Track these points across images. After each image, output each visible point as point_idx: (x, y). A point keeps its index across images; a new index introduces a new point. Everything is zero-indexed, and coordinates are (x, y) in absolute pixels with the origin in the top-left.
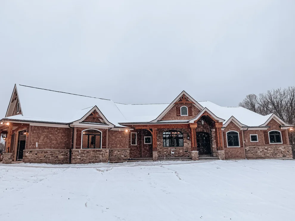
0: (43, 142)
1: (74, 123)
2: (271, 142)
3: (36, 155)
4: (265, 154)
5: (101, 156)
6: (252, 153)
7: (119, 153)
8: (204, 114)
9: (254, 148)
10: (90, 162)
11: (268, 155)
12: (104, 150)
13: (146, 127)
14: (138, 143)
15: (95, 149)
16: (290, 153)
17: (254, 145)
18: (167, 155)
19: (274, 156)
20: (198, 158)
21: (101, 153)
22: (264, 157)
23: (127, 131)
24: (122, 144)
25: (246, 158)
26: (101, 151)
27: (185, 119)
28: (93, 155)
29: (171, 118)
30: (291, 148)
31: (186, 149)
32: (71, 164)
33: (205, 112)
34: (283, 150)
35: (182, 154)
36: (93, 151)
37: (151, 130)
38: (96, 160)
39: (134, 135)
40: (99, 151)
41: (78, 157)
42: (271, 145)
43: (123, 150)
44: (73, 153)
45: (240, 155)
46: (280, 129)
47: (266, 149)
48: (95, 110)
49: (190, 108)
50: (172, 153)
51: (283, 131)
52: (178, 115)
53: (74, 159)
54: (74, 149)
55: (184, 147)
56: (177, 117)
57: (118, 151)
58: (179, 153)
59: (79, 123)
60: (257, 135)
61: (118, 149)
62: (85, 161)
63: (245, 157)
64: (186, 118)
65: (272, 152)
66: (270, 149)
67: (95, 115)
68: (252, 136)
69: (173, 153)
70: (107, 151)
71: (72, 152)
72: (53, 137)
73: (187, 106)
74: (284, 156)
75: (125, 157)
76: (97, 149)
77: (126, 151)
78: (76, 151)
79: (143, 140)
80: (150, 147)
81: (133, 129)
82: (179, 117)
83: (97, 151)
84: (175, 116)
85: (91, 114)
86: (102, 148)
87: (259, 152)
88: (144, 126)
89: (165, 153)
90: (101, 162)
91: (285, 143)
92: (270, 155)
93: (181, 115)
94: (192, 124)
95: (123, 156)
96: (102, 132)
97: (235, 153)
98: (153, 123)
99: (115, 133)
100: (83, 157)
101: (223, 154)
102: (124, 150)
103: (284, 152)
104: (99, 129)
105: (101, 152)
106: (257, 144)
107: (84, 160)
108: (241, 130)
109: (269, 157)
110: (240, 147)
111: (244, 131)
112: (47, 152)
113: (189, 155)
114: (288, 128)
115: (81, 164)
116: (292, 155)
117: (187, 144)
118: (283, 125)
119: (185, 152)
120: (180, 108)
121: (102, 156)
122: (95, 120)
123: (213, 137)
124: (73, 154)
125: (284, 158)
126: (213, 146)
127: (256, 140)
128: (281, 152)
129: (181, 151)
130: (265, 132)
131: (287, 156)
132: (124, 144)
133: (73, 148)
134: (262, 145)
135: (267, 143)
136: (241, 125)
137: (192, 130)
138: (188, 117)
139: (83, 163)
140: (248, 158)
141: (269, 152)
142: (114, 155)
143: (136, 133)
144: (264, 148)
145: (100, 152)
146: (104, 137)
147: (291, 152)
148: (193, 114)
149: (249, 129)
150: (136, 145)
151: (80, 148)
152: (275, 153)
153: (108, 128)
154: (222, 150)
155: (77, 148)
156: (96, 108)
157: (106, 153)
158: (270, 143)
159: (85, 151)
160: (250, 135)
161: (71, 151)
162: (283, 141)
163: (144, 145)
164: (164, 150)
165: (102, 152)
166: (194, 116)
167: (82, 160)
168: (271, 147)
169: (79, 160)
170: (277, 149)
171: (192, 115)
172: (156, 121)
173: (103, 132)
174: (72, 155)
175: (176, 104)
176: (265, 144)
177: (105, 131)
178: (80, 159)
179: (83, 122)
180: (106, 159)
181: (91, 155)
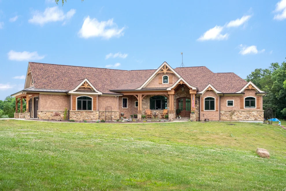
0: (49, 105)
2: (245, 107)
3: (45, 114)
4: (238, 118)
10: (83, 120)
12: (94, 112)
13: (133, 94)
14: (129, 106)
16: (261, 117)
17: (229, 110)
21: (92, 114)
24: (112, 107)
28: (86, 115)
30: (263, 113)
34: (255, 114)
36: (86, 112)
40: (91, 112)
41: (74, 116)
42: (245, 109)
45: (215, 118)
47: (240, 113)
48: (86, 81)
51: (259, 97)
52: (160, 83)
53: (72, 117)
55: (168, 110)
56: (159, 85)
59: (74, 91)
60: (233, 100)
63: (219, 120)
65: (245, 116)
66: (243, 113)
67: (86, 85)
68: (228, 102)
72: (56, 102)
73: (168, 75)
74: (255, 120)
75: (115, 117)
78: (73, 112)
79: (134, 104)
82: (161, 85)
83: (89, 112)
84: (157, 84)
86: (93, 110)
90: (92, 120)
91: (258, 108)
92: (243, 118)
93: (163, 83)
94: (169, 91)
95: (113, 117)
96: (92, 98)
97: (211, 116)
98: (138, 90)
100: (78, 116)
102: (114, 112)
103: (256, 116)
104: (90, 96)
106: (232, 109)
107: (79, 118)
108: (218, 96)
109: (241, 120)
110: (215, 111)
112: (53, 112)
118: (259, 92)
120: (162, 77)
121: (93, 116)
127: (232, 105)
128: (254, 116)
130: (241, 98)
131: (259, 120)
132: (114, 107)
133: (70, 109)
134: (237, 110)
135: (242, 108)
136: (217, 92)
141: (242, 115)
143: (127, 98)
147: (263, 116)
148: (173, 82)
150: (127, 108)
151: (75, 110)
152: (248, 117)
153: (97, 95)
155: (73, 110)
157: (97, 113)
159: (80, 112)
160: (227, 100)
161: (69, 112)
163: (135, 108)
170: (250, 113)
172: (140, 89)
174: (70, 114)
176: (239, 109)
177: (95, 97)
178: (76, 117)
179: (76, 90)
181: (84, 115)
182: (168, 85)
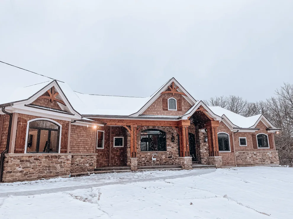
1: (14, 104)
2: (259, 146)
4: (254, 161)
5: (59, 165)
6: (242, 160)
7: (82, 160)
8: (199, 109)
9: (244, 153)
10: (39, 178)
11: (257, 161)
12: (63, 155)
13: (122, 123)
14: (106, 146)
15: (50, 154)
16: (276, 159)
17: (242, 150)
18: (146, 162)
19: (262, 163)
20: (191, 167)
22: (253, 164)
23: (95, 127)
24: (87, 147)
25: (237, 166)
26: (59, 157)
27: (172, 115)
28: (46, 165)
29: (156, 113)
30: (277, 153)
31: (169, 154)
32: (3, 182)
33: (200, 106)
34: (270, 156)
35: (164, 161)
36: (46, 157)
37: (129, 127)
38: (51, 172)
39: (101, 135)
40: (56, 157)
41: (17, 168)
42: (260, 150)
43: (88, 156)
44: (7, 162)
45: (231, 162)
46: (267, 132)
47: (255, 155)
48: (54, 87)
49: (179, 102)
50: (153, 159)
51: (270, 135)
52: (165, 109)
53: (11, 172)
54: (12, 154)
55: (168, 152)
56: (164, 111)
57: (81, 158)
58: (161, 160)
59: (25, 105)
60: (246, 138)
61: (82, 154)
62: (31, 176)
63: (236, 164)
64: (174, 113)
65: (261, 158)
66: (258, 154)
67: (53, 96)
68: (241, 140)
69: (155, 159)
70: (68, 158)
71: (6, 160)
73: (175, 98)
74: (272, 163)
75: (91, 166)
76: (54, 154)
77: (92, 158)
78: (14, 158)
79: (112, 141)
80: (122, 151)
81: (103, 125)
82: (166, 111)
83: (52, 157)
84: (161, 109)
85: (47, 94)
86: (61, 152)
87: (248, 158)
88: (119, 121)
89: (144, 159)
90: (58, 176)
91: (272, 148)
92: (259, 161)
93: (169, 110)
94: (184, 121)
95: (88, 165)
96: (61, 126)
97: (226, 159)
98: (132, 117)
99: (78, 130)
100: (28, 167)
101: (220, 161)
102: (90, 155)
103: (271, 158)
104: (58, 121)
105: (59, 159)
106: (245, 149)
107: (30, 174)
108: (232, 132)
109: (257, 164)
110: (230, 152)
111: (234, 133)
113: (173, 162)
114: (275, 131)
115: (24, 182)
116: (279, 161)
117: (172, 148)
118: (271, 127)
119: (169, 158)
120: (167, 100)
121: (61, 166)
122: (52, 104)
123: (200, 140)
124: (10, 163)
125: (271, 165)
126: (201, 151)
127: (244, 144)
128: (269, 158)
129: (164, 157)
130: (253, 135)
131: (275, 163)
132: (89, 147)
133: (8, 152)
134: (250, 150)
135: (255, 147)
136: (233, 126)
137: (184, 129)
138: (177, 112)
139: (27, 180)
140: (239, 165)
141: (258, 158)
142: (75, 164)
143: (104, 131)
144: (253, 154)
145: (57, 159)
146: (65, 134)
147: (277, 157)
148: (183, 109)
149: (240, 131)
150: (103, 148)
151: (22, 152)
152: (264, 159)
153: (70, 120)
154: (218, 156)
155: (15, 152)
156: (54, 84)
157: (67, 160)
158: (258, 148)
159: (33, 158)
160: (239, 138)
161: (4, 157)
162: (270, 146)
163: (113, 149)
164: (142, 156)
165: (61, 159)
166: (184, 111)
167: (25, 175)
168: (260, 152)
169: (19, 174)
170: (266, 155)
171: (181, 110)
172: (137, 115)
173: (63, 125)
174: (5, 165)
175: (162, 94)
176: (253, 149)
177: (66, 125)
178: (21, 172)
179: (31, 104)
180: (67, 171)
181: (43, 164)
182: (175, 112)
